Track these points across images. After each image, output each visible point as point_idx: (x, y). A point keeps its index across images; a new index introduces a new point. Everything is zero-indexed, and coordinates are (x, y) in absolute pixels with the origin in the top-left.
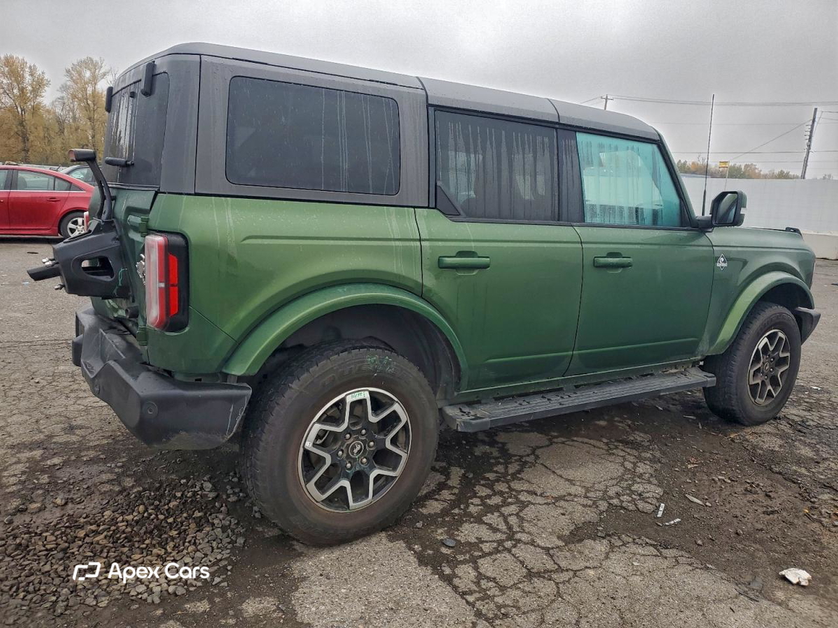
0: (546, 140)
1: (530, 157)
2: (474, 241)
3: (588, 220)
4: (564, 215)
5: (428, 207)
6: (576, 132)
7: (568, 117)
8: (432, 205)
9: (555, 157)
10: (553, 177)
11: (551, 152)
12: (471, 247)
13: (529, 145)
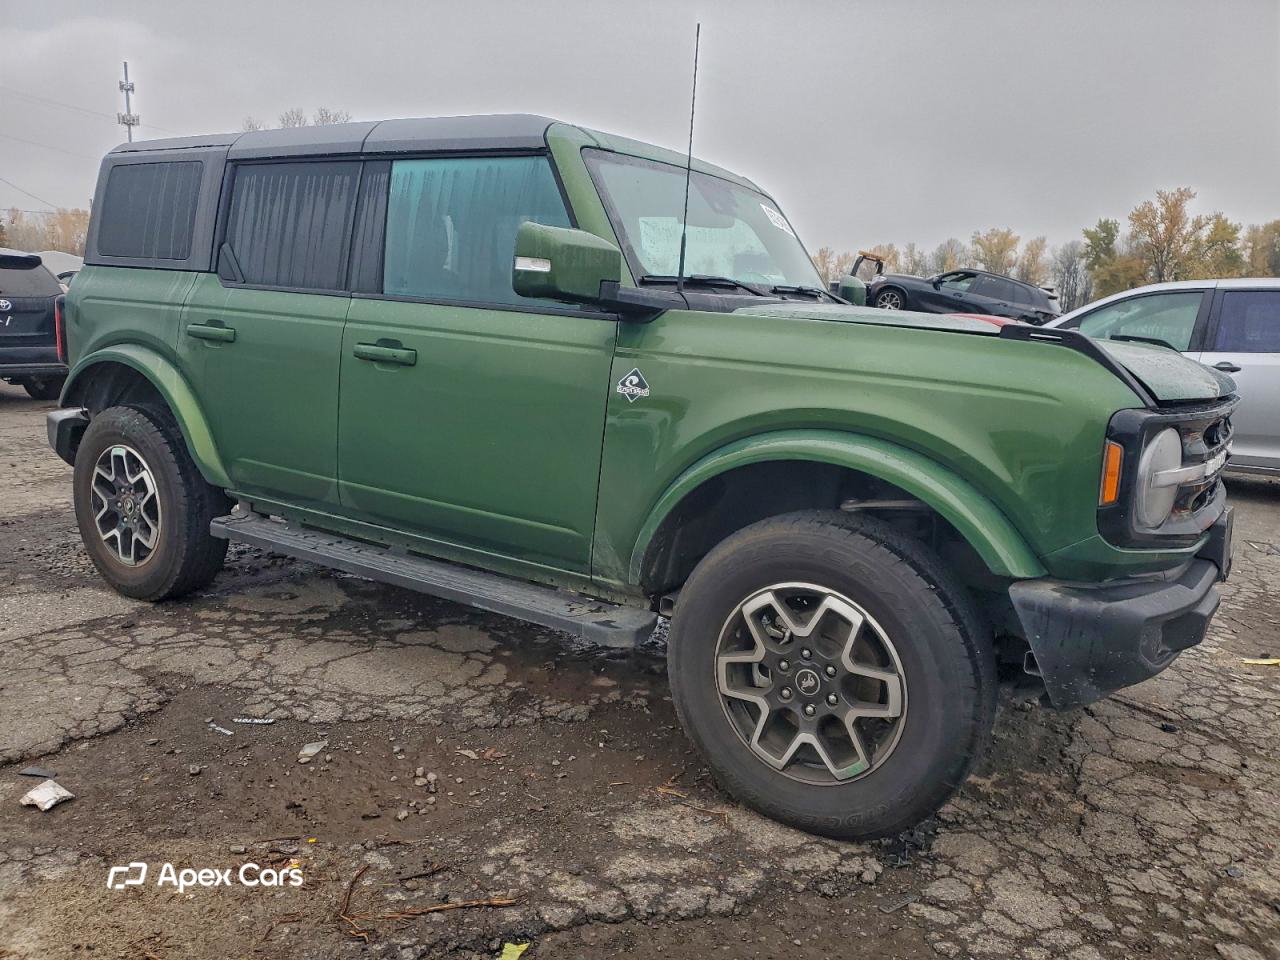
0: (347, 179)
1: (321, 202)
2: (227, 309)
3: (388, 288)
4: (354, 282)
5: (209, 272)
6: (392, 161)
7: (378, 141)
8: (213, 270)
9: (355, 201)
10: (345, 229)
11: (350, 195)
12: (220, 316)
13: (324, 188)
